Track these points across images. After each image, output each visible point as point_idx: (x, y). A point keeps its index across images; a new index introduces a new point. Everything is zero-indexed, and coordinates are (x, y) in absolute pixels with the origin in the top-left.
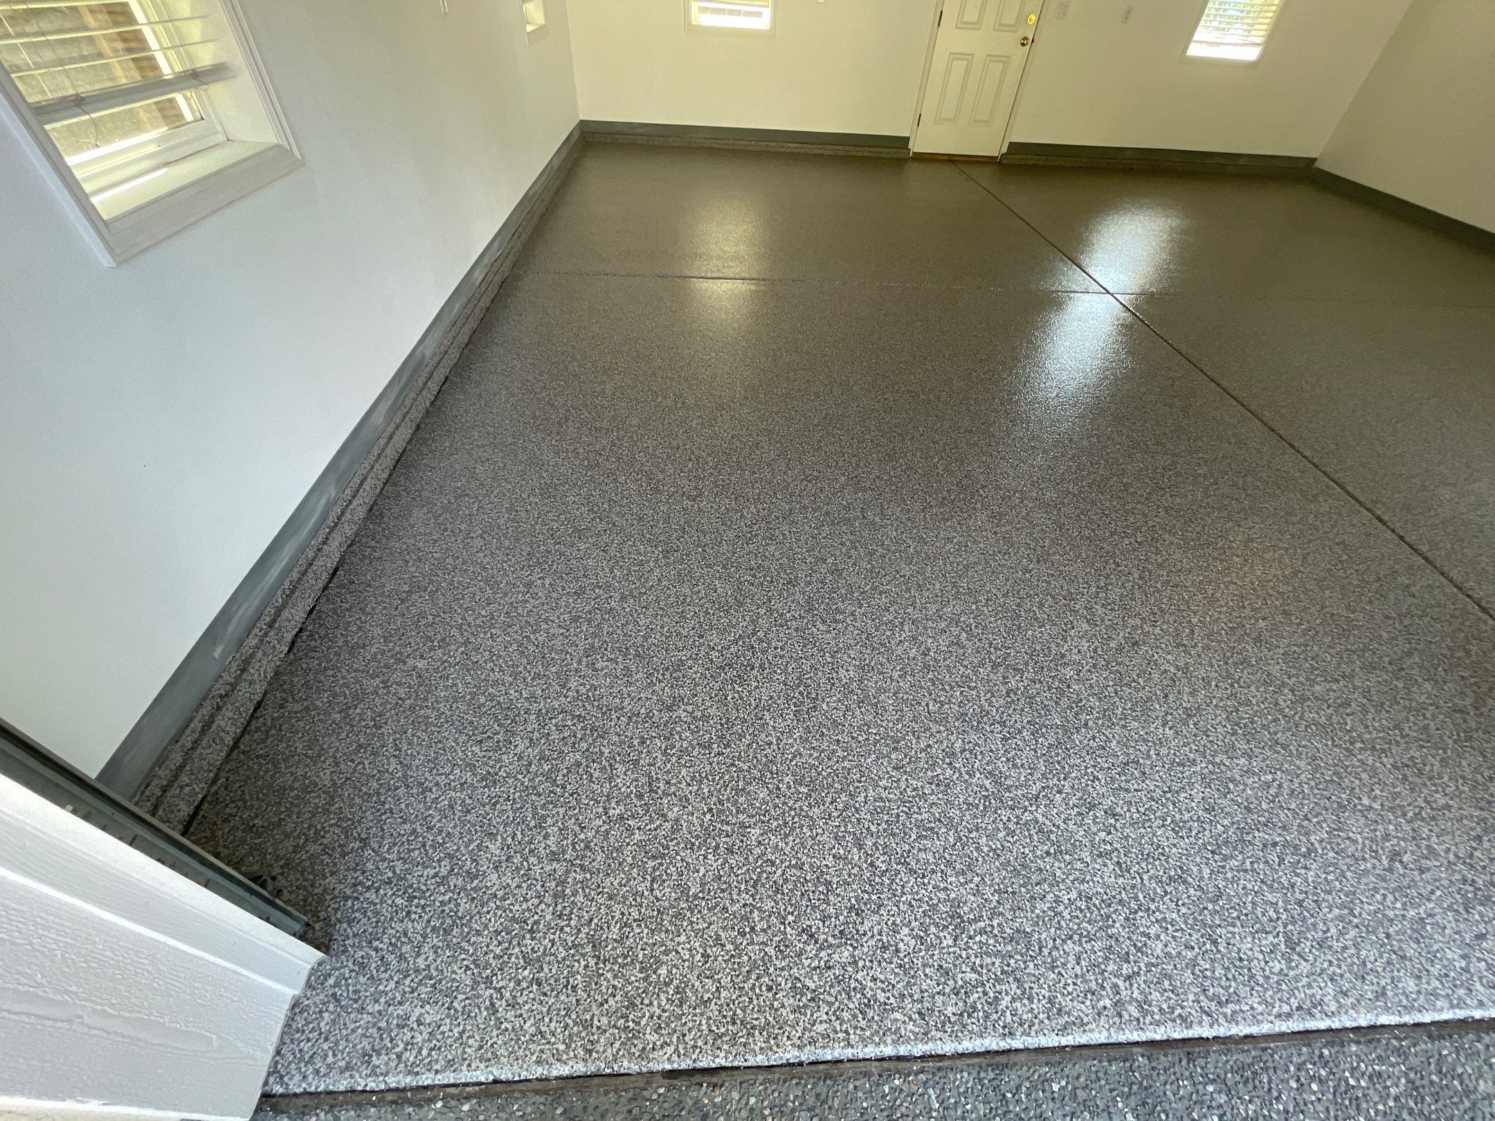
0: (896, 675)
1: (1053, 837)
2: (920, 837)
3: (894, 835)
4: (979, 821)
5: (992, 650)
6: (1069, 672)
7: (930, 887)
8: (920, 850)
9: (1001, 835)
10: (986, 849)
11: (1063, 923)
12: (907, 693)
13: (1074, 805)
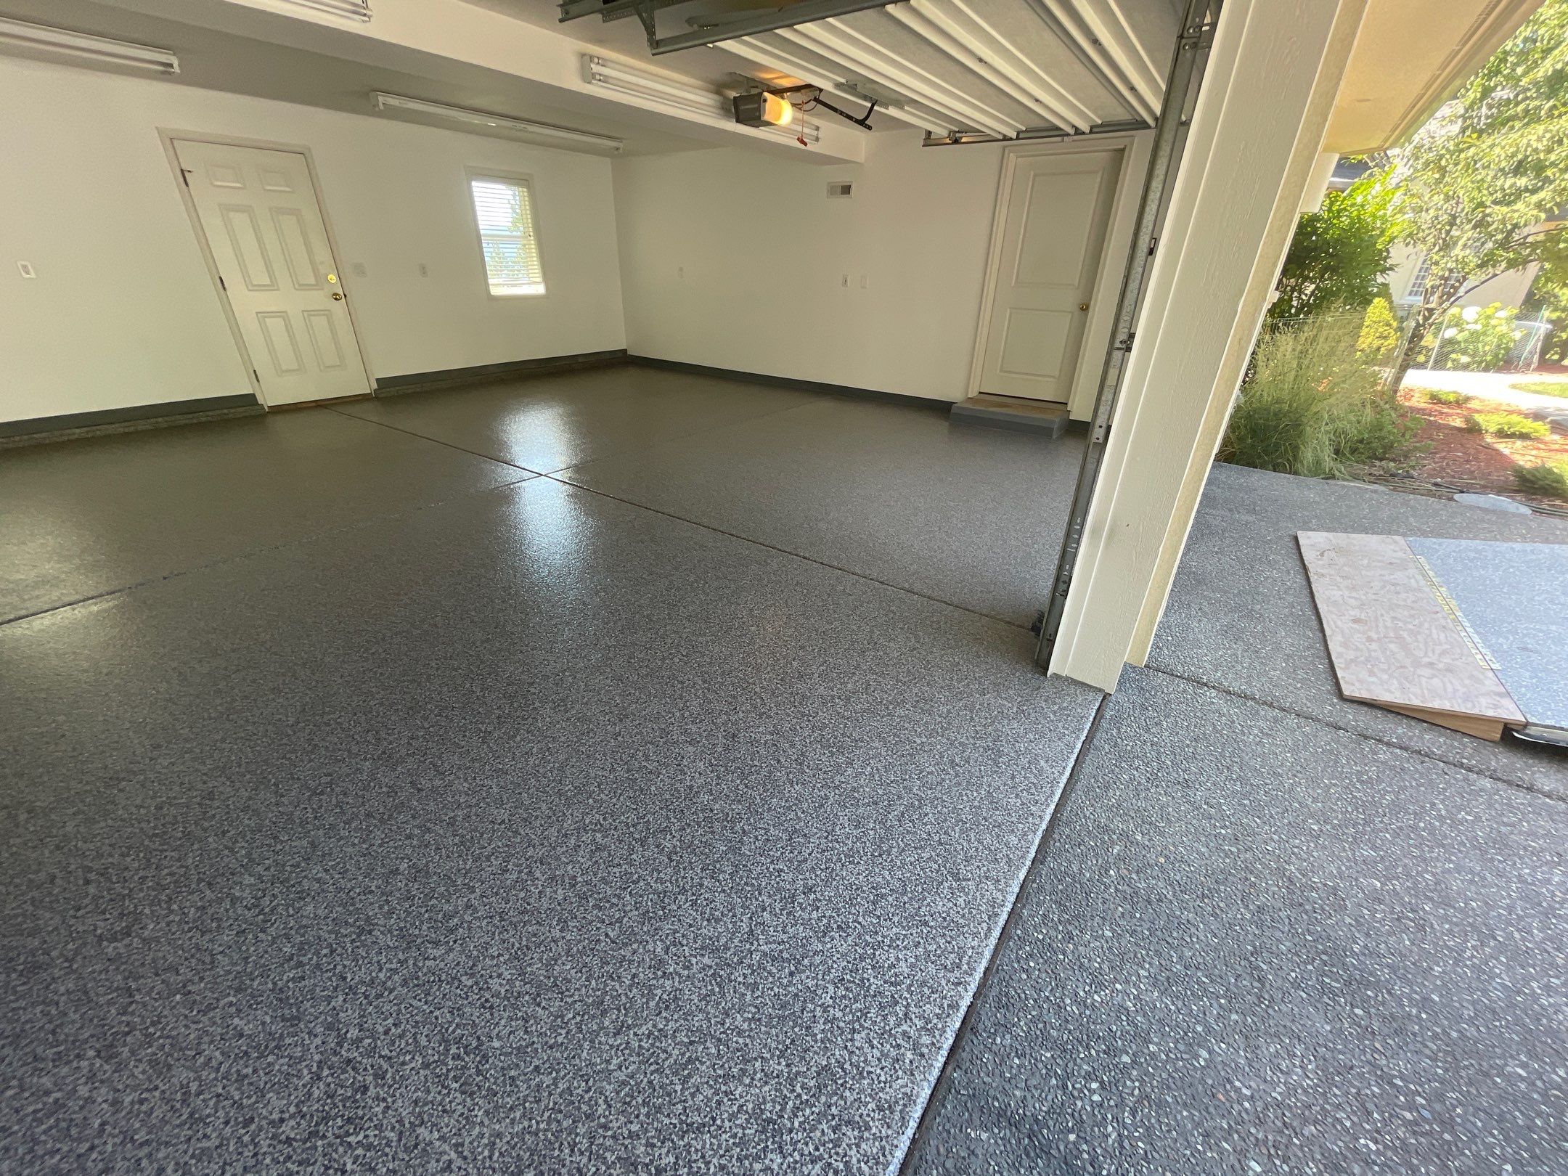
0: (556, 933)
1: (785, 955)
2: (684, 1081)
3: (659, 1109)
4: (723, 1004)
5: (632, 829)
6: (704, 798)
7: (727, 1124)
8: (693, 1095)
9: (748, 998)
10: (745, 1026)
11: (842, 1024)
12: (580, 941)
13: (781, 910)
